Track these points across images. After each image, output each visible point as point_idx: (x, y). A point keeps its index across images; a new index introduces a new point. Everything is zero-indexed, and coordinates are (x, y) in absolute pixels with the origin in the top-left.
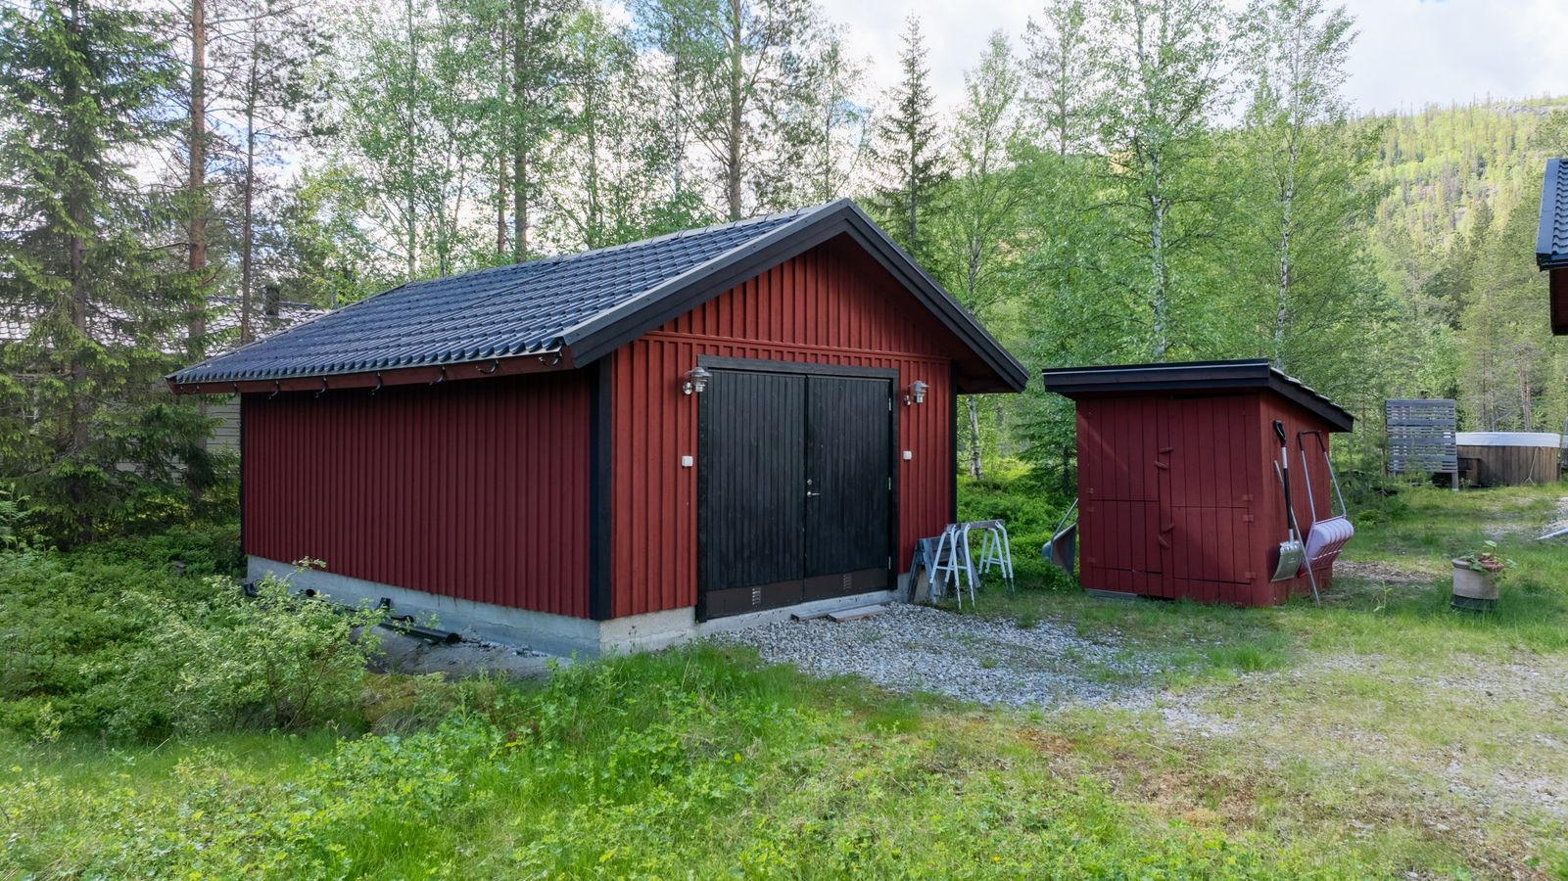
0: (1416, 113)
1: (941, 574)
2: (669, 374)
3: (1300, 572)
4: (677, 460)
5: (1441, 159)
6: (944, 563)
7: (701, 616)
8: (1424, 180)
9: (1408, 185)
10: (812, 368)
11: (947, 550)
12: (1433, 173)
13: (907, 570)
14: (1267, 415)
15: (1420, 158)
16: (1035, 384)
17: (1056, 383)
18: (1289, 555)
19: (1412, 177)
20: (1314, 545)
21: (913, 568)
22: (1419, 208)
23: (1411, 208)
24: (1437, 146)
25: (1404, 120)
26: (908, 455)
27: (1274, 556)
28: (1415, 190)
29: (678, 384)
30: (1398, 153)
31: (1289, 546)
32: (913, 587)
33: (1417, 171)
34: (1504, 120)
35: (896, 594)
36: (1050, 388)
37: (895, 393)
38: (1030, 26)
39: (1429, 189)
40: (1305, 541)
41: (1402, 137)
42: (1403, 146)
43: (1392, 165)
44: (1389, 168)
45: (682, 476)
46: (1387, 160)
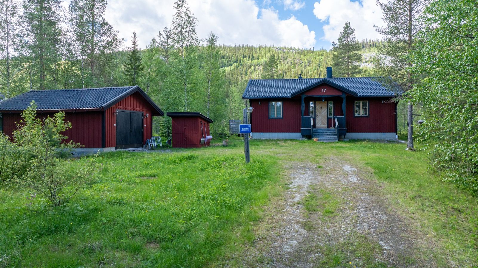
0: (257, 47)
1: (151, 144)
2: (112, 112)
3: (204, 143)
4: (113, 125)
5: (263, 60)
6: (151, 142)
7: (116, 149)
8: (259, 65)
9: (255, 66)
10: (131, 111)
11: (152, 140)
12: (261, 63)
13: (145, 144)
14: (200, 120)
15: (258, 59)
16: (165, 115)
17: (169, 115)
18: (202, 140)
19: (256, 64)
20: (206, 139)
21: (146, 144)
22: (258, 72)
23: (256, 72)
24: (262, 56)
25: (254, 48)
26: (145, 126)
27: (200, 140)
28: (257, 67)
29: (114, 113)
30: (253, 57)
31: (203, 139)
32: (146, 147)
33: (257, 62)
34: (276, 52)
35: (143, 148)
36: (168, 116)
37: (143, 116)
38: (160, 34)
39: (260, 67)
40: (205, 139)
41: (254, 53)
42: (254, 55)
43: (251, 60)
44: (251, 61)
45: (114, 127)
46: (250, 59)
